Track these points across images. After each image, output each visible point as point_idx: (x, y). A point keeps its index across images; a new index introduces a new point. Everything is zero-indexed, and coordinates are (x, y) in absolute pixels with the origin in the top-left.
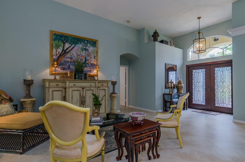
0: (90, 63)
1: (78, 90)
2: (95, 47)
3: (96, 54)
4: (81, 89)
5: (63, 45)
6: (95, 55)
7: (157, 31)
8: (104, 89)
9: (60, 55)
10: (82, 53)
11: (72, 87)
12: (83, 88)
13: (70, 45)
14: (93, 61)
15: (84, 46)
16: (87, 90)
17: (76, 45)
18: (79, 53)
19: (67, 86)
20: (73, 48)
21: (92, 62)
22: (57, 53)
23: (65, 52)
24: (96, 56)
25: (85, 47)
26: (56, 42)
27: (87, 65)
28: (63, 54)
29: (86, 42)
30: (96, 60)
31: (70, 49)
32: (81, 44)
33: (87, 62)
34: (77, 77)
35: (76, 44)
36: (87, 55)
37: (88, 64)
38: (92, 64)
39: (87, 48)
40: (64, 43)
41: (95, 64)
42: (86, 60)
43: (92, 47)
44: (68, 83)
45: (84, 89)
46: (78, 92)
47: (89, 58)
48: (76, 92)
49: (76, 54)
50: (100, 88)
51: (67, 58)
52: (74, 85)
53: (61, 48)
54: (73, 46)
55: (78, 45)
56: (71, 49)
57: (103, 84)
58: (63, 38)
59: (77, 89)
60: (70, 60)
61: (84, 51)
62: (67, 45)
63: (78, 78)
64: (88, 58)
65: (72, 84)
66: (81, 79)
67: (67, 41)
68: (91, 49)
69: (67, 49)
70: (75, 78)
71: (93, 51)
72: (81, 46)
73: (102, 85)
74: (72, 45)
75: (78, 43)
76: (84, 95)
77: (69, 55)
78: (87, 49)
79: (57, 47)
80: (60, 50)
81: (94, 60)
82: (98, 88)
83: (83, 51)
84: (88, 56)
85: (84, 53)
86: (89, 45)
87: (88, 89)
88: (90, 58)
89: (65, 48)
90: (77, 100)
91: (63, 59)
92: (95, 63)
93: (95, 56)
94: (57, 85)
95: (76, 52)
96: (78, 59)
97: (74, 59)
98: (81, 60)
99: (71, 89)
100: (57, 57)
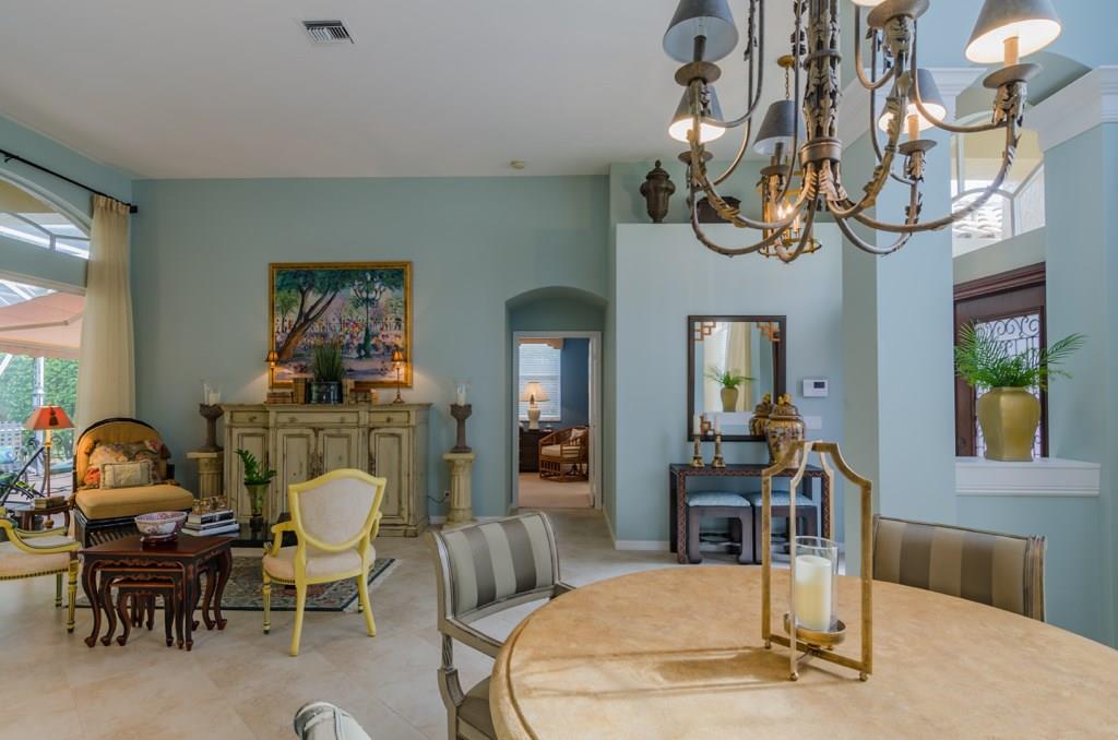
0: (381, 345)
1: (301, 436)
2: (398, 287)
3: (403, 310)
4: (310, 432)
5: (300, 302)
6: (399, 316)
7: (662, 167)
8: (393, 435)
9: (294, 331)
10: (355, 313)
11: (284, 426)
12: (316, 430)
13: (320, 296)
14: (394, 337)
15: (361, 292)
16: (329, 436)
17: (339, 294)
18: (346, 316)
19: (271, 423)
20: (330, 302)
21: (388, 341)
22: (286, 324)
23: (306, 319)
24: (403, 319)
25: (364, 295)
26: (284, 293)
27: (372, 352)
28: (302, 325)
29: (369, 278)
30: (402, 333)
31: (320, 307)
32: (353, 284)
33: (373, 342)
34: (314, 396)
35: (337, 290)
36: (372, 319)
37: (375, 347)
38: (388, 348)
39: (371, 296)
40: (304, 294)
41: (401, 346)
42: (368, 337)
43: (388, 291)
44: (272, 415)
45: (321, 433)
46: (304, 440)
47: (378, 327)
48: (298, 440)
49: (337, 321)
50: (378, 428)
51: (312, 335)
52: (293, 420)
53: (296, 310)
54: (329, 297)
55: (343, 292)
56: (324, 308)
57: (392, 416)
58: (301, 280)
59: (297, 431)
60: (319, 343)
61: (362, 309)
62: (312, 298)
64: (376, 329)
65: (284, 418)
67: (311, 287)
68: (385, 296)
69: (313, 308)
71: (394, 303)
72: (352, 293)
73: (389, 420)
74: (325, 294)
75: (343, 286)
76: (320, 450)
77: (316, 328)
78: (373, 299)
79: (286, 308)
80: (293, 316)
81: (397, 332)
82: (371, 429)
83: (360, 308)
84: (377, 321)
85: (361, 315)
86: (377, 287)
87: (333, 432)
88: (382, 329)
89: (307, 309)
90: (301, 465)
91: (302, 341)
92: (400, 342)
93: (398, 320)
94: (252, 419)
95: (339, 314)
96: (344, 337)
97: (331, 336)
98: (352, 336)
99: (281, 433)
100: (285, 336)
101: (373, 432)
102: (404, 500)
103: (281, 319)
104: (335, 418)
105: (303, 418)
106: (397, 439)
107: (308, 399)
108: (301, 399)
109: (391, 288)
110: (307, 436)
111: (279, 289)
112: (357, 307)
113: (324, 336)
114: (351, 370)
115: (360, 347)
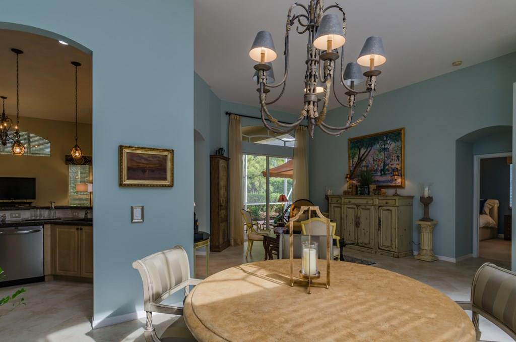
0: (390, 169)
1: (352, 208)
2: (398, 141)
3: (400, 151)
5: (358, 153)
6: (398, 155)
8: (388, 210)
9: (357, 165)
10: (379, 155)
11: (347, 204)
12: (357, 206)
13: (366, 150)
14: (395, 165)
15: (382, 145)
16: (362, 209)
17: (373, 148)
18: (376, 157)
19: (342, 202)
20: (369, 152)
21: (393, 167)
22: (354, 163)
23: (361, 160)
24: (400, 155)
25: (383, 147)
26: (353, 150)
27: (387, 172)
28: (359, 163)
29: (385, 139)
30: (399, 162)
32: (379, 142)
33: (387, 167)
34: (359, 192)
35: (372, 146)
36: (386, 157)
37: (388, 170)
38: (393, 170)
39: (386, 147)
40: (360, 150)
41: (399, 168)
42: (385, 165)
43: (393, 143)
45: (359, 208)
46: (353, 210)
47: (389, 161)
48: (351, 210)
49: (372, 160)
50: (382, 206)
51: (363, 166)
52: (349, 202)
53: (357, 156)
54: (369, 150)
56: (367, 155)
57: (388, 201)
58: (359, 144)
59: (351, 206)
60: (365, 170)
61: (382, 153)
62: (363, 151)
65: (347, 201)
66: (364, 194)
67: (362, 146)
68: (392, 146)
69: (363, 155)
71: (396, 148)
72: (378, 146)
73: (387, 203)
75: (375, 144)
76: (359, 214)
77: (364, 163)
78: (387, 148)
79: (354, 156)
80: (356, 159)
81: (398, 162)
82: (379, 207)
83: (381, 153)
84: (388, 158)
85: (382, 156)
86: (388, 142)
87: (363, 207)
88: (391, 161)
89: (361, 156)
91: (359, 169)
92: (398, 167)
93: (398, 156)
94: (337, 201)
95: (373, 156)
96: (375, 166)
97: (370, 166)
98: (378, 166)
99: (346, 206)
100: (353, 167)
101: (380, 208)
102: (393, 240)
103: (352, 161)
104: (365, 201)
105: (353, 201)
106: (390, 212)
107: (357, 194)
108: (354, 193)
109: (395, 142)
110: (354, 208)
111: (351, 149)
112: (380, 152)
113: (367, 166)
114: (378, 181)
115: (381, 170)
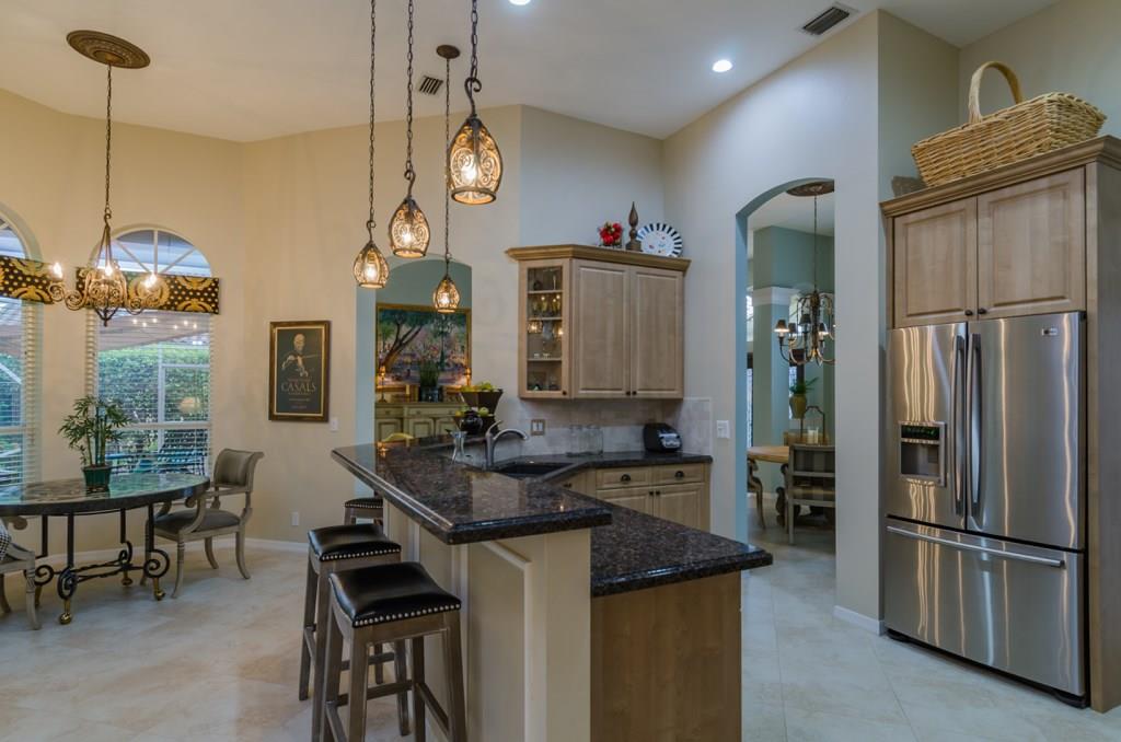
0: (451, 364)
1: (425, 423)
2: (463, 325)
3: (466, 341)
4: (431, 420)
5: (396, 331)
6: (463, 344)
9: (392, 351)
10: (434, 342)
11: (413, 416)
12: (435, 419)
13: (410, 328)
14: (460, 358)
15: (438, 327)
16: (441, 422)
17: (423, 327)
18: (428, 343)
19: (405, 415)
20: (417, 333)
21: (456, 361)
22: (386, 347)
23: (400, 343)
24: (466, 346)
25: (441, 329)
26: (385, 325)
27: (446, 368)
28: (397, 348)
29: (444, 318)
30: (465, 355)
31: (409, 336)
32: (433, 322)
33: (446, 361)
34: (424, 396)
35: (422, 325)
36: (446, 346)
37: (448, 364)
38: (456, 365)
39: (446, 330)
40: (399, 325)
41: (464, 364)
42: (443, 357)
43: (456, 327)
44: (406, 409)
45: (438, 421)
46: (426, 426)
47: (450, 351)
48: (421, 426)
49: (422, 346)
51: (405, 355)
52: (419, 413)
53: (394, 337)
54: (416, 329)
55: (426, 326)
56: (413, 337)
58: (397, 316)
59: (422, 420)
60: (409, 360)
61: (439, 338)
62: (405, 329)
63: (427, 399)
64: (448, 352)
65: (413, 411)
66: (432, 400)
67: (404, 322)
68: (454, 331)
69: (405, 336)
70: (420, 399)
71: (460, 335)
72: (432, 327)
74: (414, 327)
75: (426, 323)
76: (437, 431)
77: (407, 350)
78: (447, 332)
79: (386, 335)
80: (391, 341)
81: (462, 355)
84: (449, 347)
85: (438, 342)
86: (449, 325)
87: (446, 420)
88: (452, 353)
89: (401, 337)
91: (396, 359)
92: (464, 362)
93: (463, 347)
94: (388, 413)
95: (423, 342)
96: (427, 357)
97: (418, 356)
98: (432, 357)
99: (411, 421)
100: (385, 355)
103: (382, 343)
108: (417, 399)
109: (458, 326)
110: (428, 423)
111: (381, 322)
112: (435, 337)
113: (413, 355)
115: (438, 364)
